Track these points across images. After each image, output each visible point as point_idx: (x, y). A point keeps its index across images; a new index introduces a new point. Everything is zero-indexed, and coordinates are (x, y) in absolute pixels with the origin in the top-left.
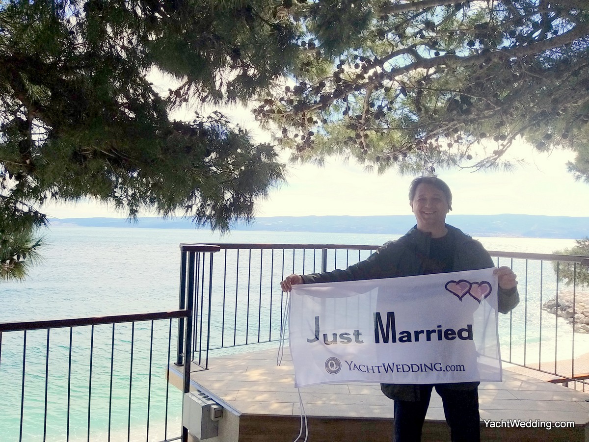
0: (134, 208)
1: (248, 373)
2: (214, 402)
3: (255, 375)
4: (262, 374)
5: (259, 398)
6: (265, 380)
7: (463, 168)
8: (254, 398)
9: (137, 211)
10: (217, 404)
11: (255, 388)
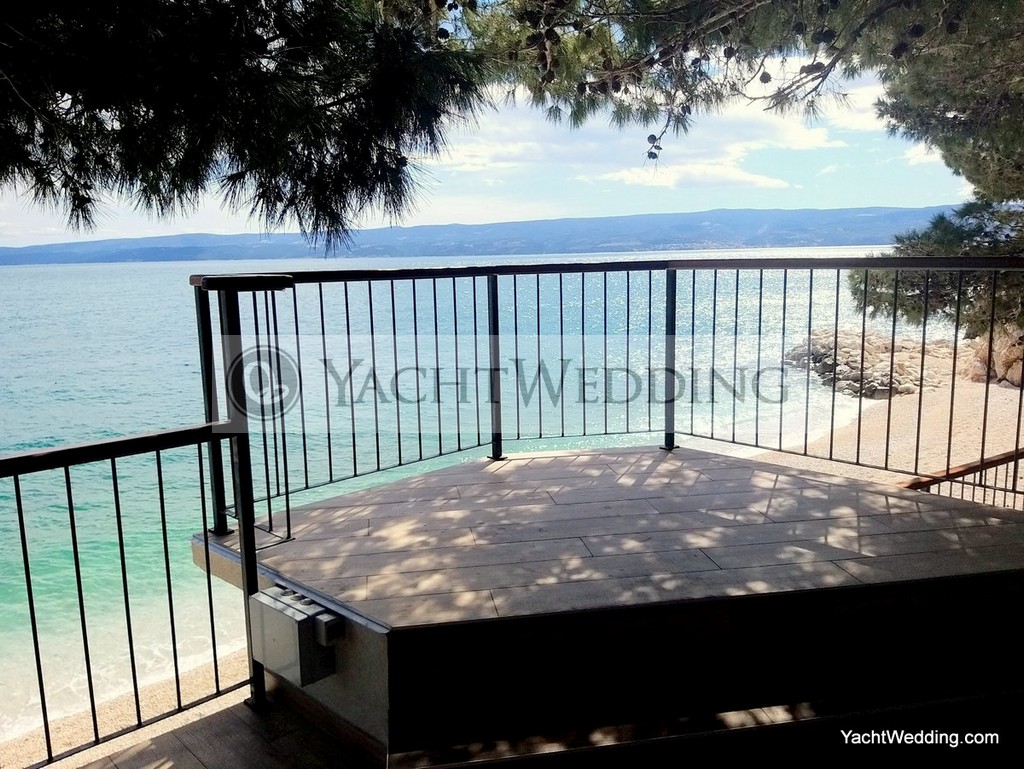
0: (82, 192)
1: (383, 533)
2: (320, 609)
3: (399, 534)
4: (413, 532)
5: (427, 584)
6: (424, 543)
7: (755, 99)
8: (415, 586)
9: (89, 200)
10: (328, 611)
11: (408, 563)
